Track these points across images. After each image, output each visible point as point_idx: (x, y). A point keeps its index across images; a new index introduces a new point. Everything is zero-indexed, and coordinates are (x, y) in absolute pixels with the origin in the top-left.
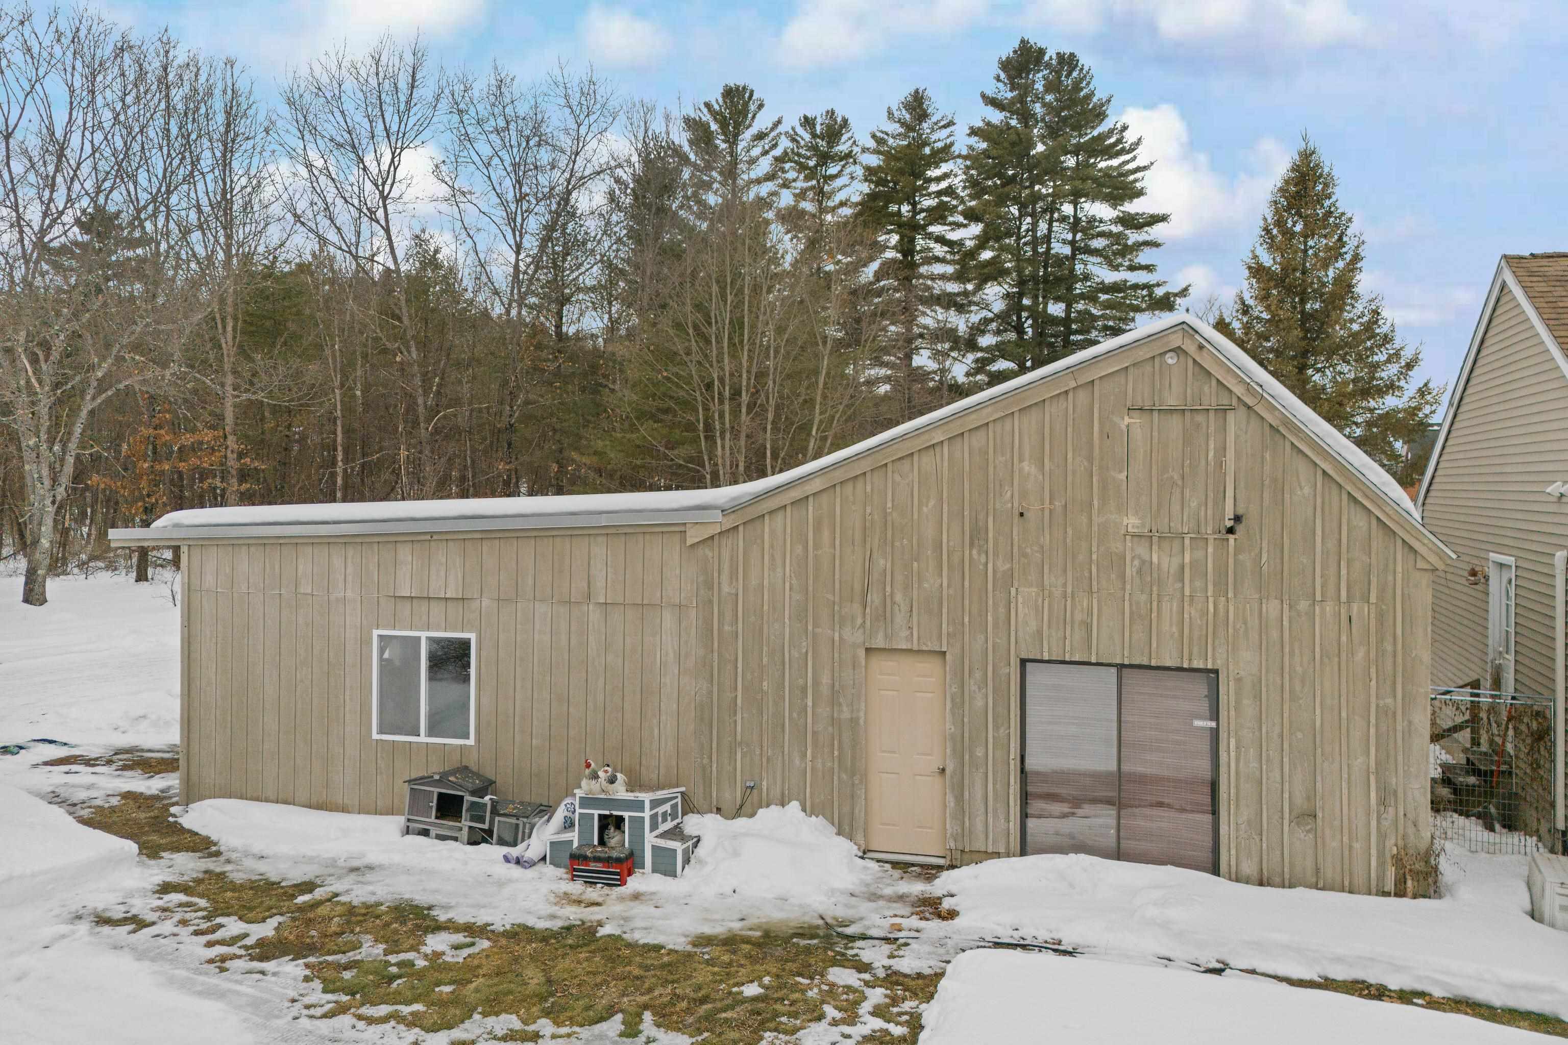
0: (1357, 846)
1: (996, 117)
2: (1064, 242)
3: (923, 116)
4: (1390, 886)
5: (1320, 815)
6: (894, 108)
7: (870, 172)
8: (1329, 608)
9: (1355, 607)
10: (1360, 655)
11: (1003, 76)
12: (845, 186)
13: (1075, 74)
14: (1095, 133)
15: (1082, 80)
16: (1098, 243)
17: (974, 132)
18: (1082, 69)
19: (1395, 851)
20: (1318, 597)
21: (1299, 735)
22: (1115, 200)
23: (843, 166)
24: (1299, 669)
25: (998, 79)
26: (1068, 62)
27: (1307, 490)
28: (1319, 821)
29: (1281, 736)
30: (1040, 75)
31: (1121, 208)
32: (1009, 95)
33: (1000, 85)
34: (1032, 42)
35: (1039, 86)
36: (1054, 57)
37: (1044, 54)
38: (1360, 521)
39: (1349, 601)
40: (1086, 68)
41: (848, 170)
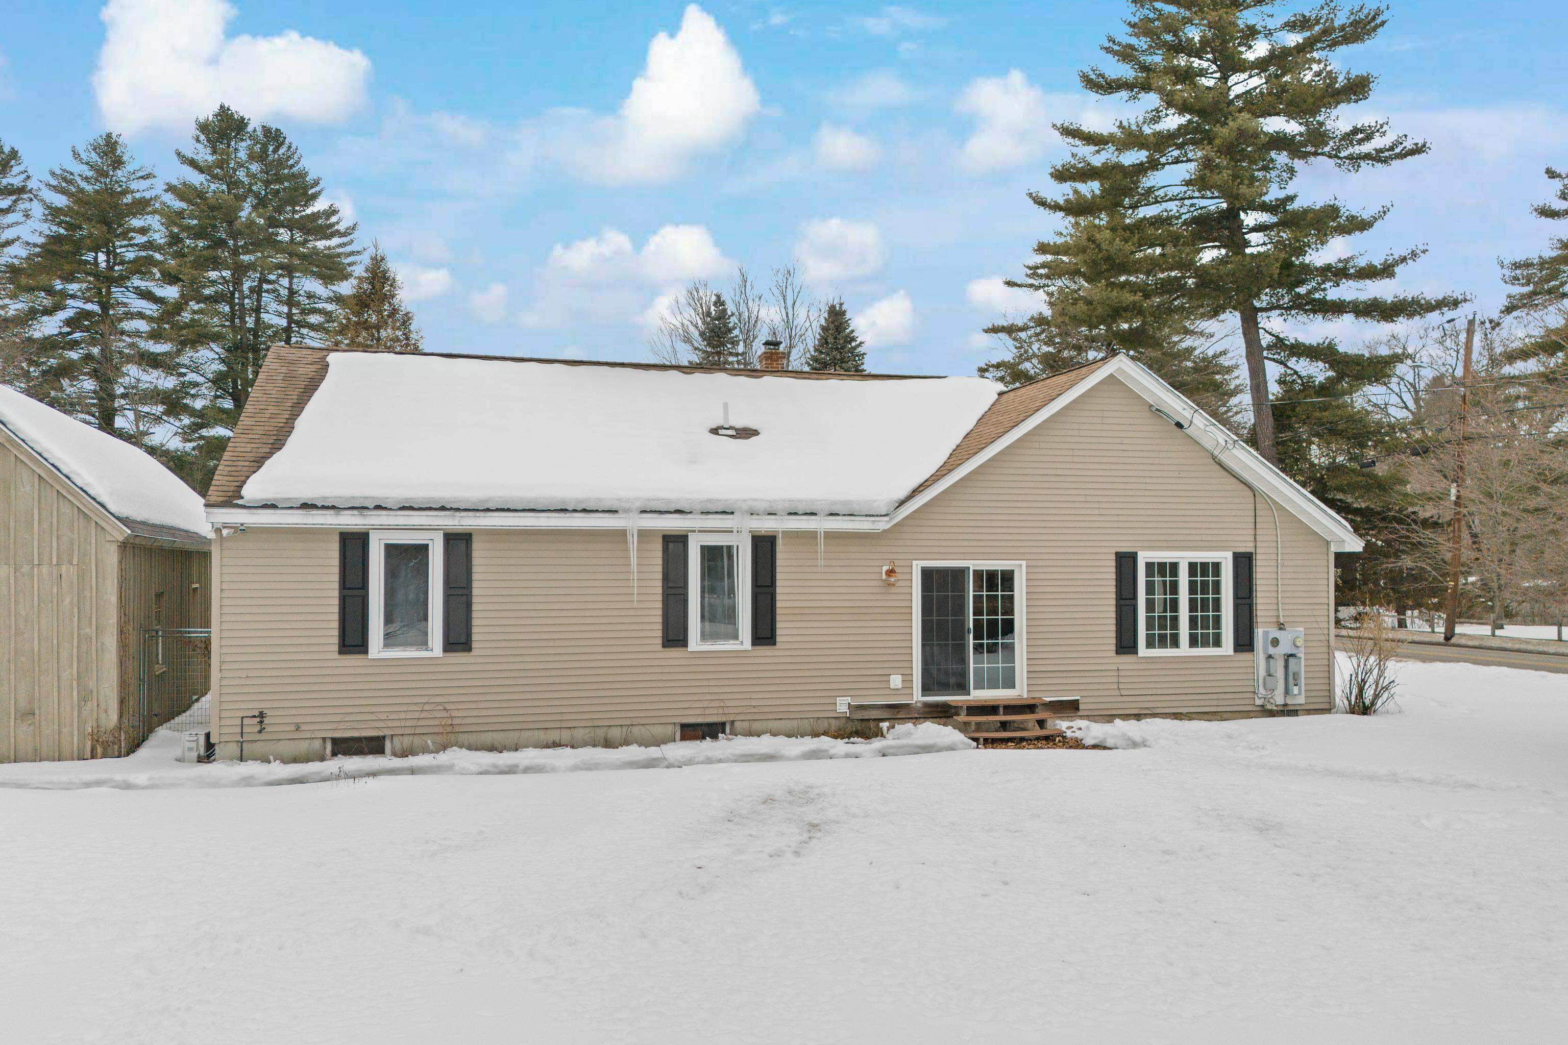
0: (65, 730)
1: (197, 179)
2: (279, 315)
3: (118, 163)
4: (88, 754)
5: (37, 712)
6: (81, 150)
7: (54, 213)
8: (45, 569)
9: (64, 568)
10: (67, 601)
11: (202, 137)
12: (17, 223)
13: (281, 151)
14: (309, 211)
15: (289, 158)
16: (314, 319)
17: (171, 188)
18: (290, 147)
19: (90, 730)
20: (36, 562)
21: (24, 659)
22: (327, 279)
23: (15, 201)
24: (23, 613)
25: (198, 140)
26: (273, 136)
27: (28, 488)
28: (37, 717)
29: (9, 661)
30: (244, 144)
31: (334, 288)
32: (210, 158)
33: (200, 146)
34: (233, 109)
35: (242, 155)
36: (259, 129)
37: (246, 125)
38: (66, 509)
39: (58, 565)
40: (294, 147)
41: (21, 206)
